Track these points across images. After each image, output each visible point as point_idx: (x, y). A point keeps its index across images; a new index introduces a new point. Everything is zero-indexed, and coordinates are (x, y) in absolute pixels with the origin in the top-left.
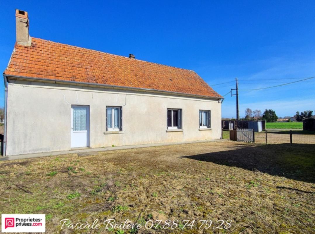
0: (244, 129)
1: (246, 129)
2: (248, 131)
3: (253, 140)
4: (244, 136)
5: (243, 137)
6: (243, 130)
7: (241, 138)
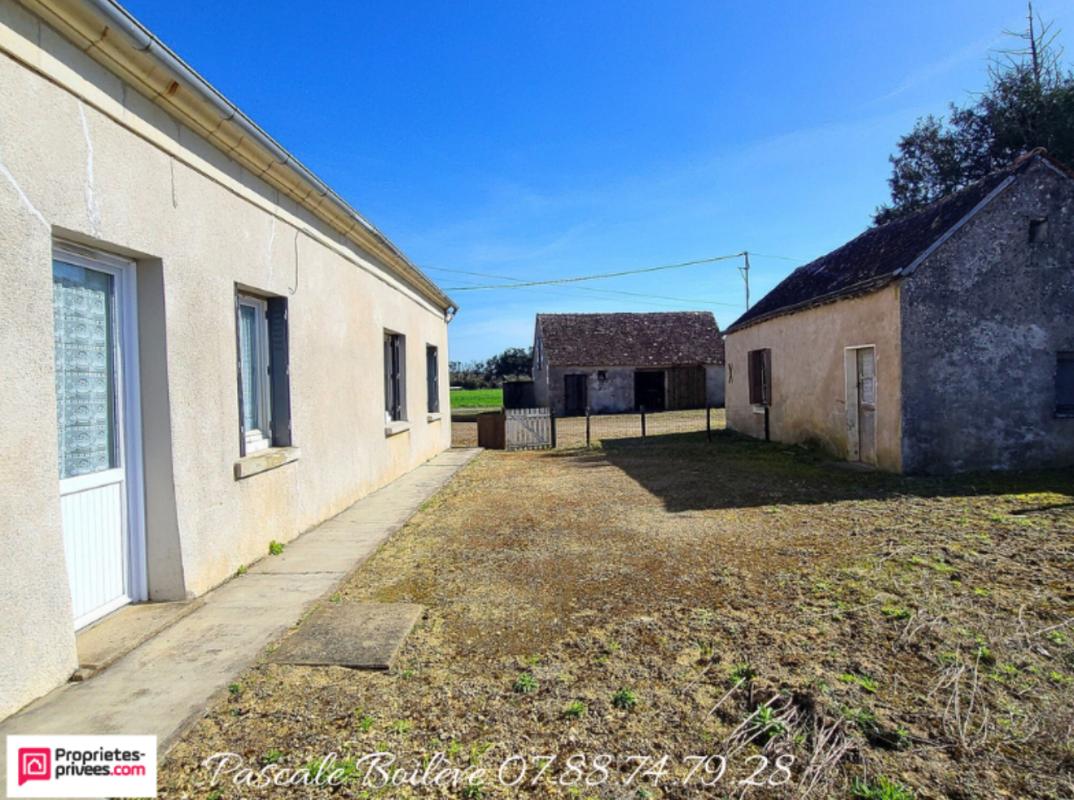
0: (528, 410)
1: (532, 410)
2: (537, 414)
3: (550, 443)
4: (525, 430)
5: (523, 436)
6: (525, 412)
7: (518, 438)
